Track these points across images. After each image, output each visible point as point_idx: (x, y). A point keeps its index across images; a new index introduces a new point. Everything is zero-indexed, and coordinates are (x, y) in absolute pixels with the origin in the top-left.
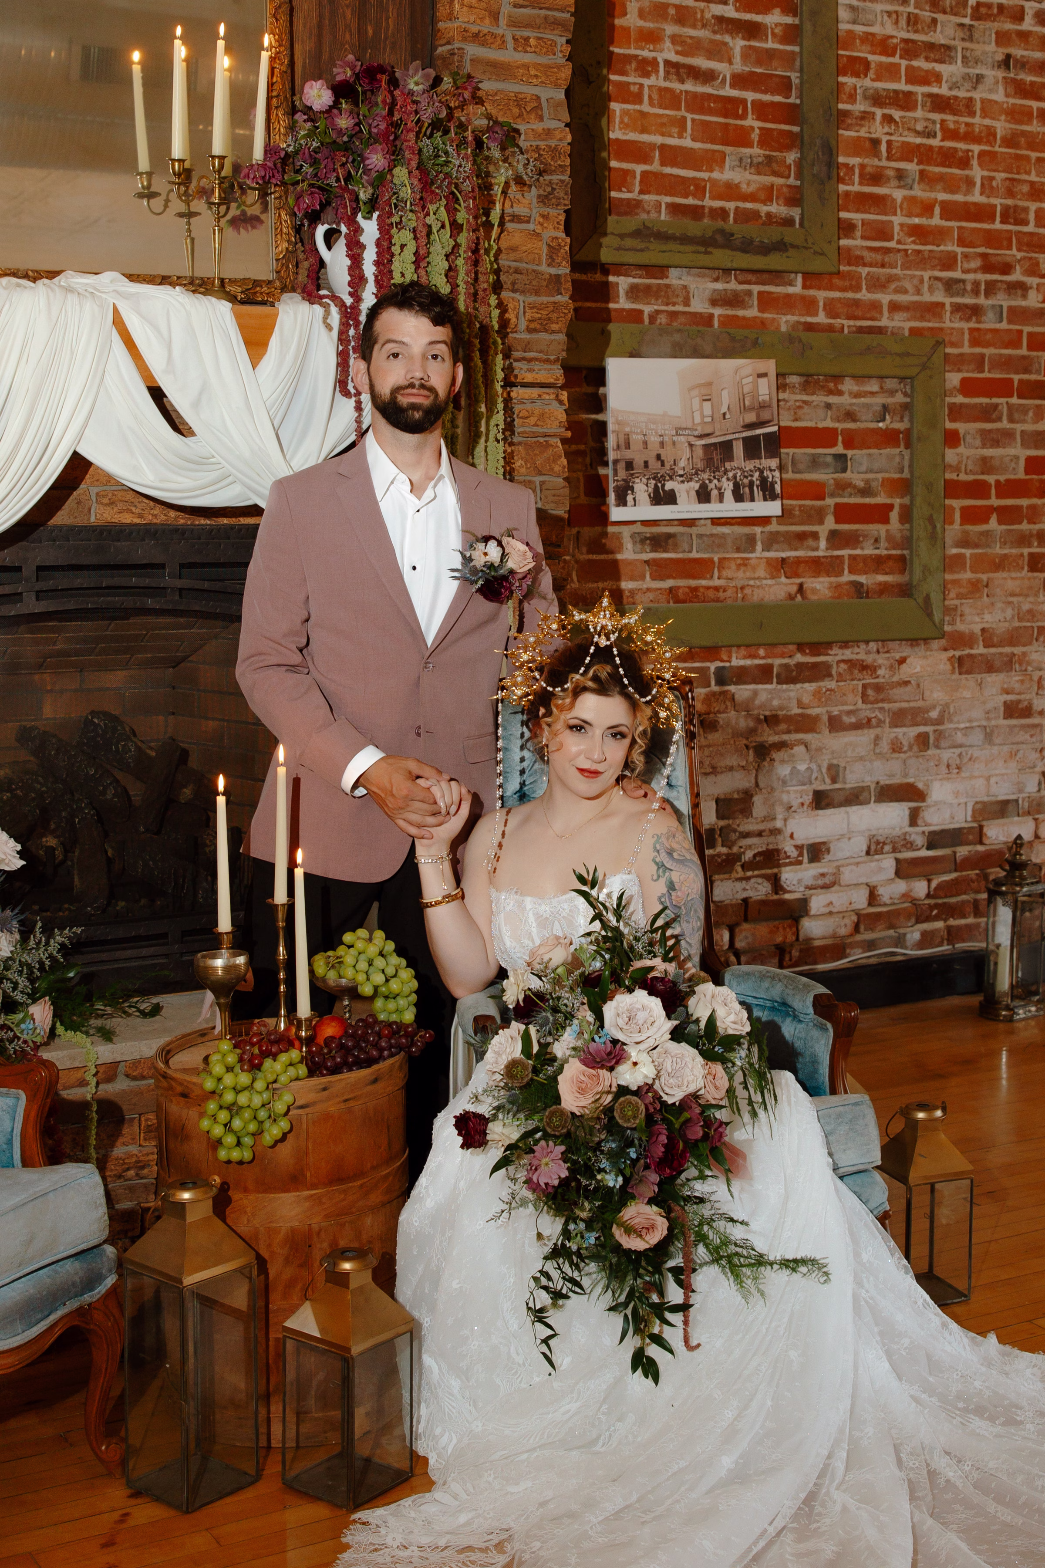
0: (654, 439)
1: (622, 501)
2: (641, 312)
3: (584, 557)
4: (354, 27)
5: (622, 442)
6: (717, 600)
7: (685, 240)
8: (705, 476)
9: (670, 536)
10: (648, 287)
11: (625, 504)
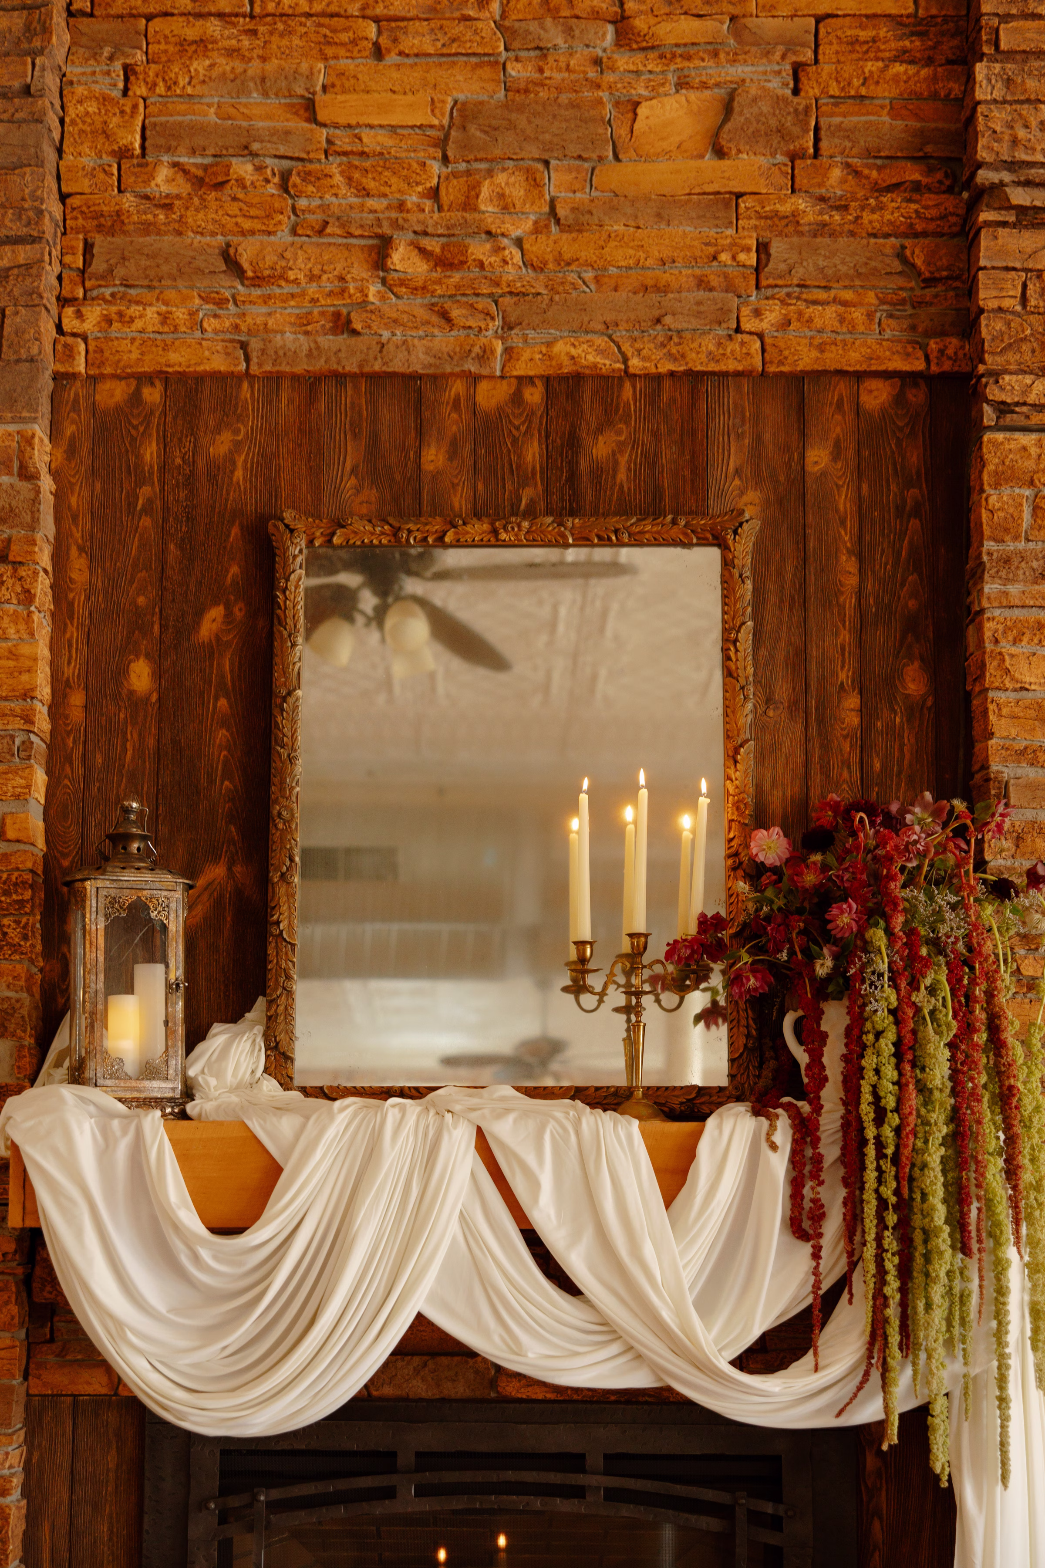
4: (854, 759)
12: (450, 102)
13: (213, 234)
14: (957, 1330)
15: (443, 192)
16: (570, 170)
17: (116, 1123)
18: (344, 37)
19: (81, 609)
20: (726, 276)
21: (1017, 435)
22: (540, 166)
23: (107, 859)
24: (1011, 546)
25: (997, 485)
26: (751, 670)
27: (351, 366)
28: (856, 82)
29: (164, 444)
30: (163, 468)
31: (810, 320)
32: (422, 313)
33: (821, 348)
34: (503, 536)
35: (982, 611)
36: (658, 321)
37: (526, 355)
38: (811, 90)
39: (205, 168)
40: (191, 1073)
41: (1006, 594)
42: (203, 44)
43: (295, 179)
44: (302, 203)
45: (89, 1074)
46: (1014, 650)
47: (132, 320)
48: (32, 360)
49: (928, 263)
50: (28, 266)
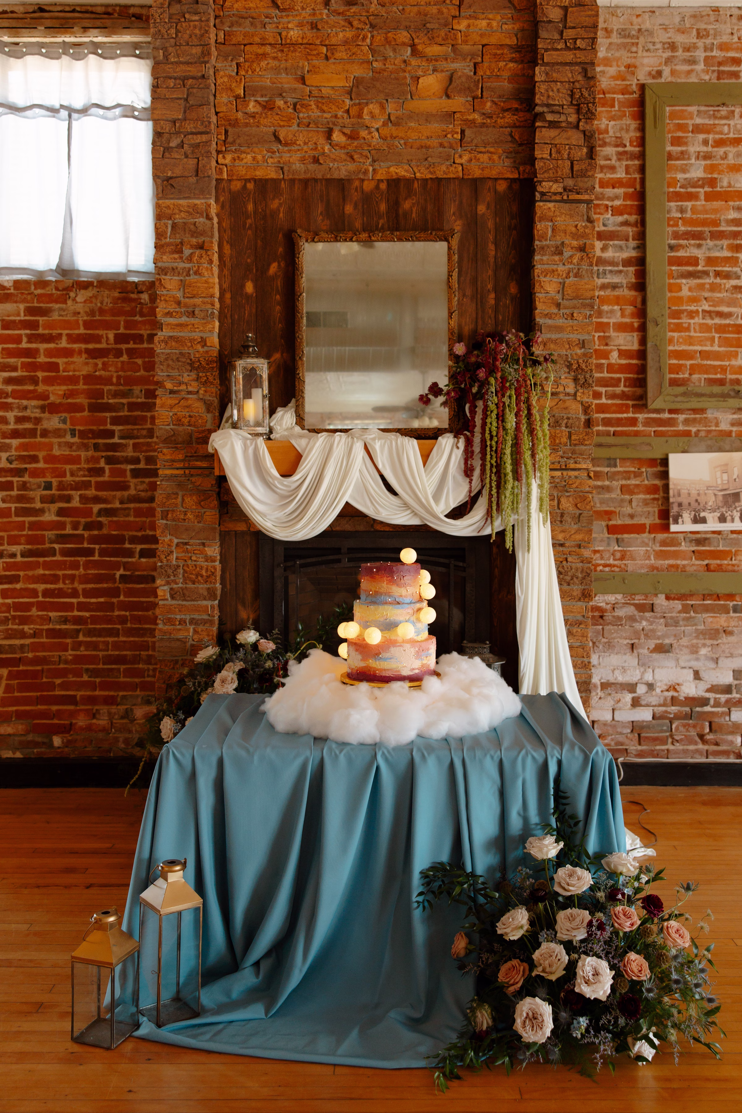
0: (694, 492)
1: (676, 522)
2: (690, 431)
3: (658, 548)
4: (493, 316)
5: (676, 493)
6: (734, 571)
7: (712, 395)
8: (724, 510)
9: (706, 539)
10: (695, 420)
11: (677, 523)
12: (353, 77)
13: (270, 127)
14: (515, 505)
15: (351, 111)
16: (395, 103)
17: (248, 442)
18: (315, 52)
19: (228, 264)
20: (450, 142)
21: (547, 203)
22: (385, 101)
23: (242, 353)
24: (544, 243)
25: (540, 221)
26: (457, 286)
27: (319, 176)
28: (496, 70)
29: (255, 203)
30: (255, 212)
31: (479, 159)
32: (343, 156)
33: (483, 169)
34: (373, 238)
35: (534, 266)
36: (426, 159)
37: (380, 172)
38: (480, 73)
39: (267, 102)
40: (272, 424)
41: (542, 260)
42: (264, 55)
43: (298, 106)
44: (301, 115)
45: (239, 425)
46: (544, 279)
47: (242, 159)
48: (209, 177)
49: (520, 138)
50: (207, 142)
